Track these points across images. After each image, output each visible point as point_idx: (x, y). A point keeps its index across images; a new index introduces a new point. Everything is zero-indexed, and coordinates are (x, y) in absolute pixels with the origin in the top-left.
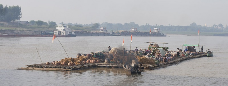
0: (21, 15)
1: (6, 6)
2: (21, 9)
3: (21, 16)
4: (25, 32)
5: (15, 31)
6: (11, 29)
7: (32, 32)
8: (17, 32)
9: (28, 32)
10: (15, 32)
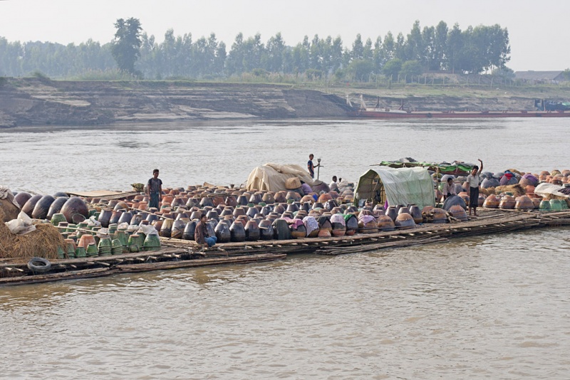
0: (508, 51)
1: (454, 27)
2: (506, 34)
3: (508, 56)
4: (502, 103)
5: (460, 100)
6: (448, 94)
7: (526, 101)
8: (467, 103)
9: (510, 102)
10: (461, 103)
